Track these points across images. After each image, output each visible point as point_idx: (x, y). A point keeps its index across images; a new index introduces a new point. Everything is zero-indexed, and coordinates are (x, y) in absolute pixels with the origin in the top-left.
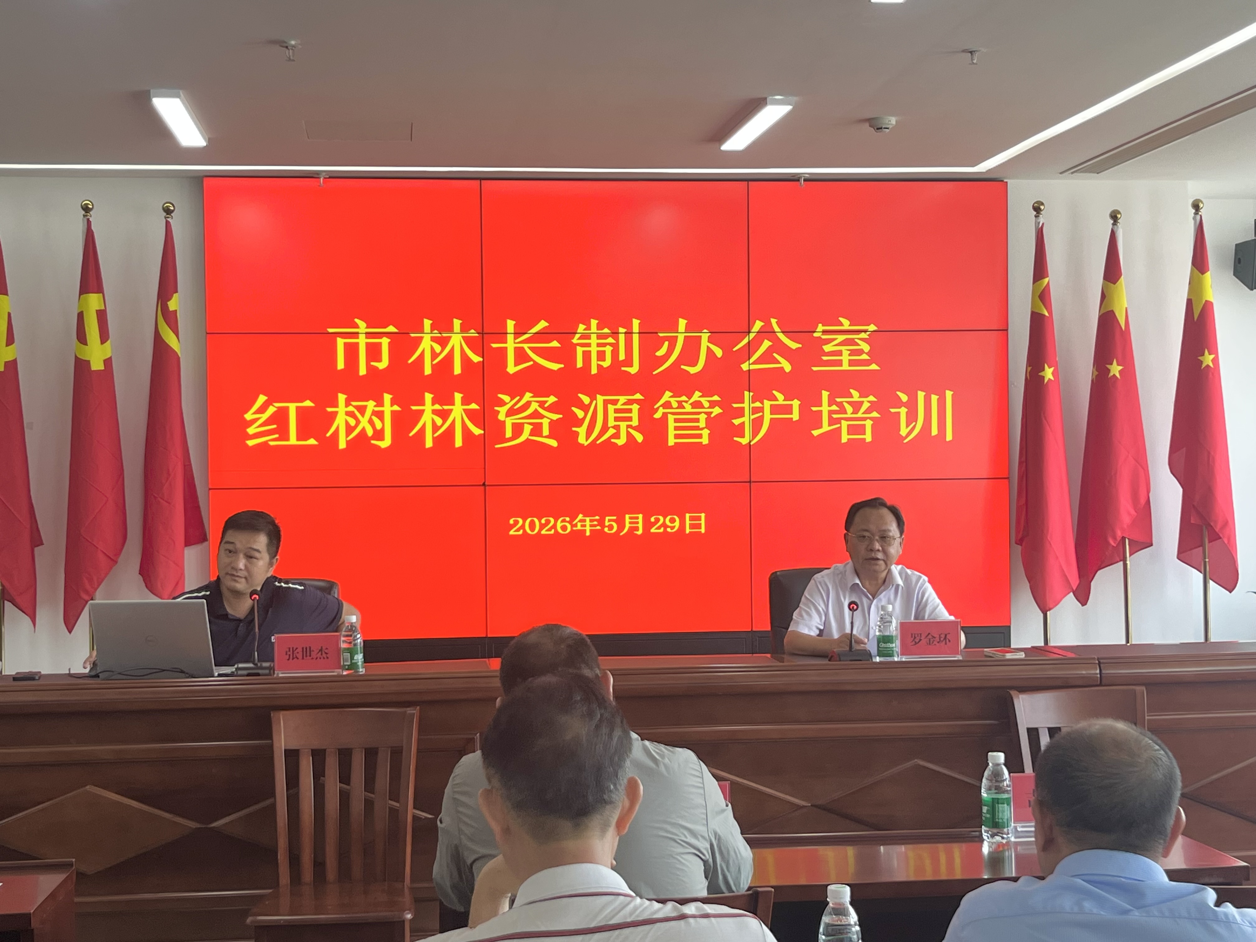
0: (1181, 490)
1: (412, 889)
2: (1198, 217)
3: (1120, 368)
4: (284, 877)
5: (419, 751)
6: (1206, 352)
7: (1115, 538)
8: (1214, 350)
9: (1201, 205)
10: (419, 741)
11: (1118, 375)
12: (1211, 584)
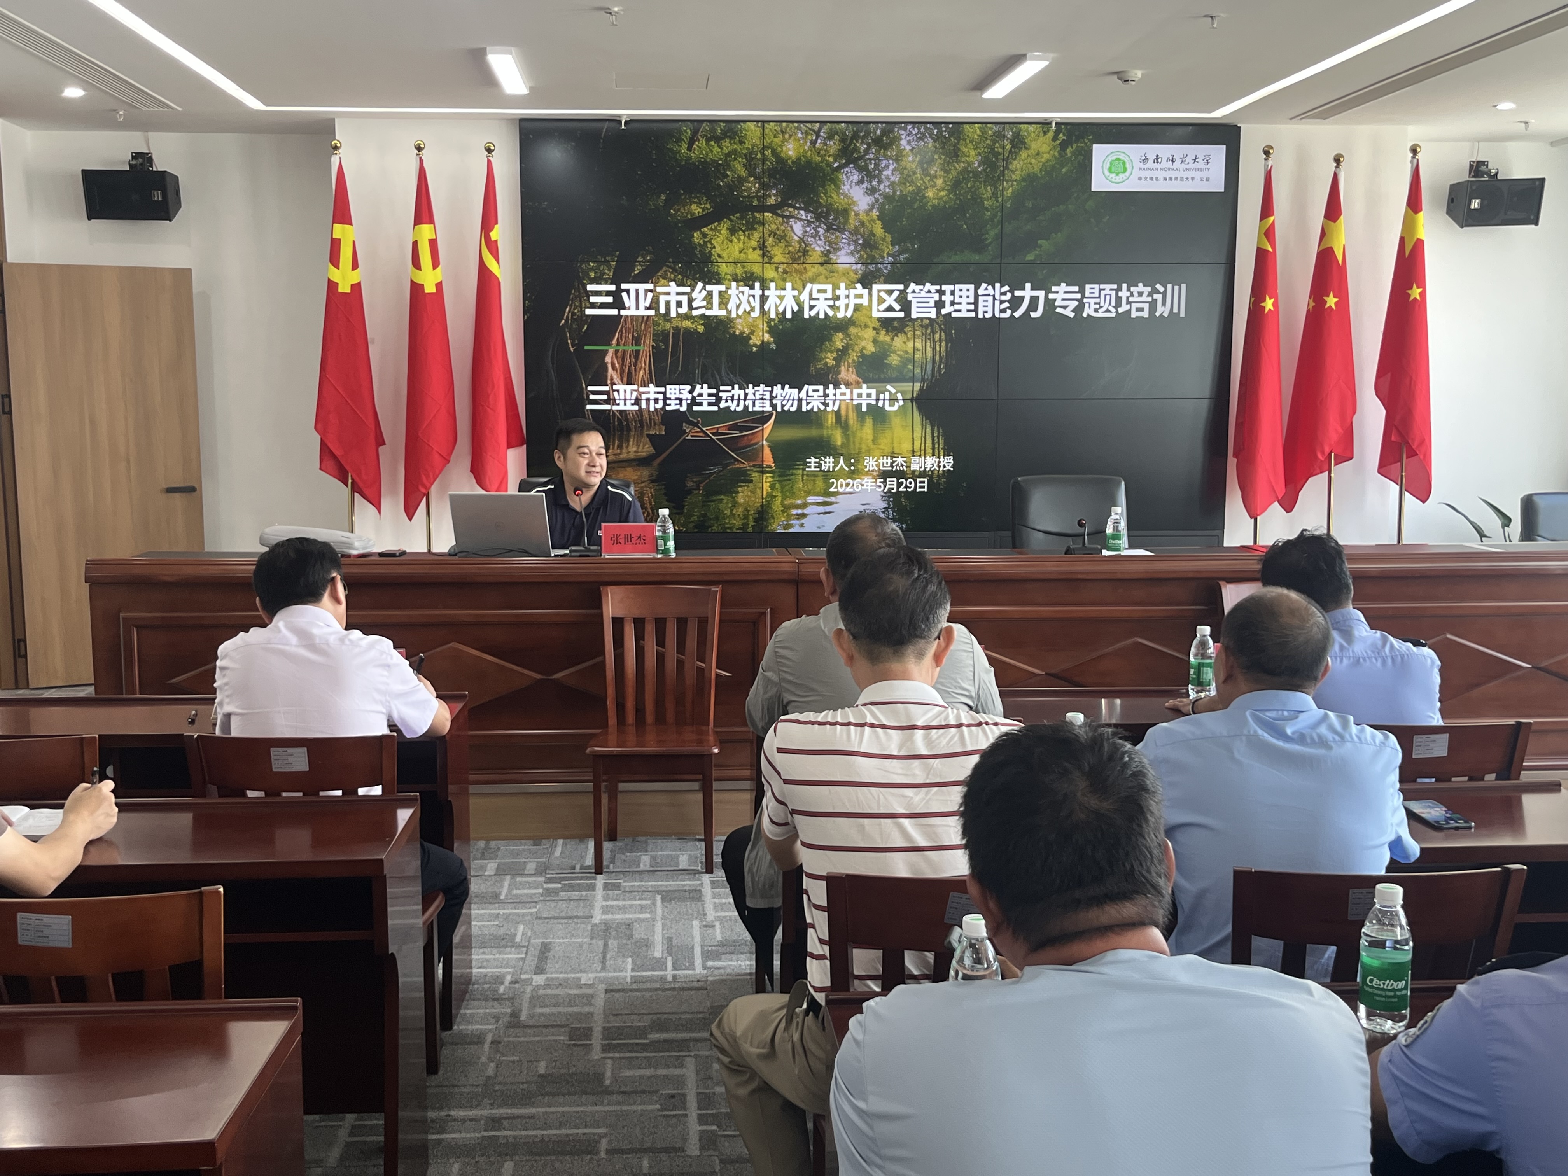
0: (1384, 412)
1: (717, 733)
2: (1415, 161)
3: (1336, 300)
4: (612, 720)
5: (721, 621)
6: (1415, 286)
7: (1323, 453)
8: (1422, 284)
9: (1418, 150)
10: (721, 613)
11: (1333, 306)
12: (1407, 495)
